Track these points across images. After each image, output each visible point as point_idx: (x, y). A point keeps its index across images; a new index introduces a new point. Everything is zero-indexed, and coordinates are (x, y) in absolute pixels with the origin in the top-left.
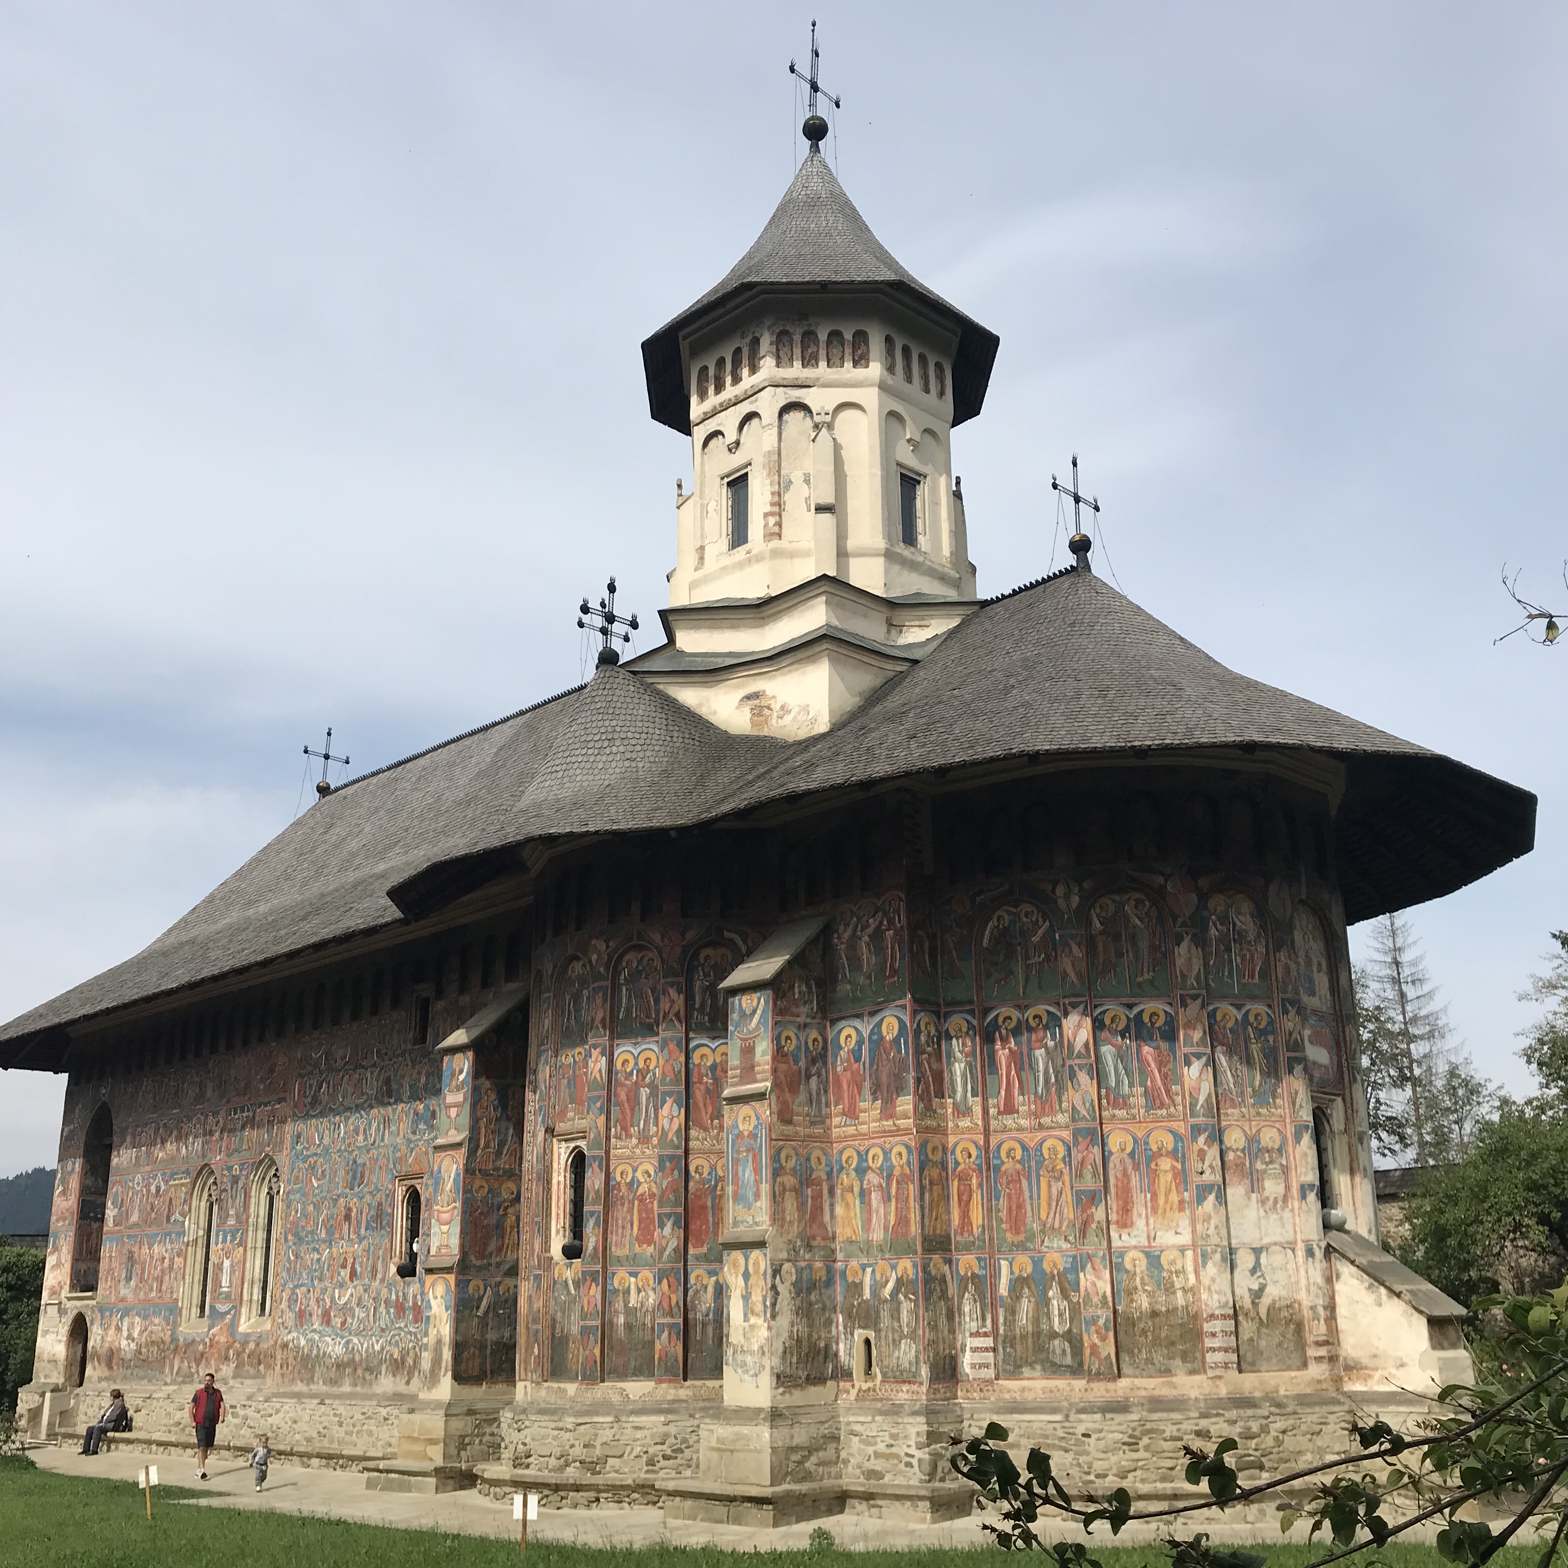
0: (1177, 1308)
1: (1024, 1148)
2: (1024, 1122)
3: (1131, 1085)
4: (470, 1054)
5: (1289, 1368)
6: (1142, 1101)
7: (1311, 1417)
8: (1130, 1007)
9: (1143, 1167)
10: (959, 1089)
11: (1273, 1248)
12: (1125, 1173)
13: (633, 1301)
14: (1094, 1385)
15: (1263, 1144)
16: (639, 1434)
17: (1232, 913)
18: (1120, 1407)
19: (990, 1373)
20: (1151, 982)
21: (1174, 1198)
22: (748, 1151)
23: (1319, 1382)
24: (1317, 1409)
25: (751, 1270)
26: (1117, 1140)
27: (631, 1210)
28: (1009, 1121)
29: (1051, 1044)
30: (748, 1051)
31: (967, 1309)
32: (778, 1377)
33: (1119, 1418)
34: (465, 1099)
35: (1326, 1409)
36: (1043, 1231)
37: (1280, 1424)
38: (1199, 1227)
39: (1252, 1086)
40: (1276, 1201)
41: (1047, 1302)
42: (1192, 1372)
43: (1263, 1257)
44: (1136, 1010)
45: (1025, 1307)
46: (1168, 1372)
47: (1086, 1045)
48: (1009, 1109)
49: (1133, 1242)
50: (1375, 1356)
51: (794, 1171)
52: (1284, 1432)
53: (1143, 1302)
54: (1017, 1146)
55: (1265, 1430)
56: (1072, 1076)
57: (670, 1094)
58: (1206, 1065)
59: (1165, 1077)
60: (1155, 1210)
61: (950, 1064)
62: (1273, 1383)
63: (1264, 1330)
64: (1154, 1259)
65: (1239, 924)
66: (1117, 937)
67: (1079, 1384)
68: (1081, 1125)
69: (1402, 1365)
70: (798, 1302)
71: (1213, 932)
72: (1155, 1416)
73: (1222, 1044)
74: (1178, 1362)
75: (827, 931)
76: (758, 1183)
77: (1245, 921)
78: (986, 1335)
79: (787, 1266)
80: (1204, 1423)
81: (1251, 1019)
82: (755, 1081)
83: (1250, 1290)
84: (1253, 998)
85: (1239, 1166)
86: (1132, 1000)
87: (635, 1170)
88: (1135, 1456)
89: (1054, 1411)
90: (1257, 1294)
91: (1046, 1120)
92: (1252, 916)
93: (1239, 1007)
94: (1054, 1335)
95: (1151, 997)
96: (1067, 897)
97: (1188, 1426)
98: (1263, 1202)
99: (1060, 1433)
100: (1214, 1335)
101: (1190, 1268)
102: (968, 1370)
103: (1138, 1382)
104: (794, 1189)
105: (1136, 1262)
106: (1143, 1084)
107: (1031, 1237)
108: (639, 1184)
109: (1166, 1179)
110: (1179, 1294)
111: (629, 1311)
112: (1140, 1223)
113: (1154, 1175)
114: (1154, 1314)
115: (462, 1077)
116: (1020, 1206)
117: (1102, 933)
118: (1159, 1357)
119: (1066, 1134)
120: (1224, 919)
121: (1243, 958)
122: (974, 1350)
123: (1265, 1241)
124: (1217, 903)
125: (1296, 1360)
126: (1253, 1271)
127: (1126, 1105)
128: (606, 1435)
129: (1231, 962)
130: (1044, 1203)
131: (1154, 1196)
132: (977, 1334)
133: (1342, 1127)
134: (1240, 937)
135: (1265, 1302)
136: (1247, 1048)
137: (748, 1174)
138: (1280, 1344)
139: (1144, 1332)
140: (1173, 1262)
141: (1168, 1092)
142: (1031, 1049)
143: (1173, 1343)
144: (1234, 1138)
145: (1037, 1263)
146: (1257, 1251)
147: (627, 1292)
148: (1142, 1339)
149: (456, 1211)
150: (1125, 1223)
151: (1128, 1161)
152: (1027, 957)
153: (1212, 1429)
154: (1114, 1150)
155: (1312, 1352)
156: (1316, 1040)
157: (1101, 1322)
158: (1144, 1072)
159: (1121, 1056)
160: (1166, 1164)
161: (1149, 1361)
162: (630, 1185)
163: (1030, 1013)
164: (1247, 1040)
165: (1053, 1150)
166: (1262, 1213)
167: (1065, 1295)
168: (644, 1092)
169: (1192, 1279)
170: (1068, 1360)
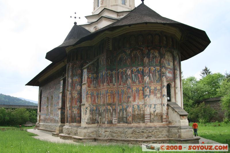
0: (141, 114)
1: (122, 90)
2: (122, 86)
3: (136, 80)
5: (159, 122)
6: (138, 82)
7: (161, 130)
8: (137, 68)
9: (138, 92)
10: (114, 82)
11: (158, 104)
12: (135, 93)
13: (75, 113)
14: (128, 125)
15: (157, 89)
16: (74, 130)
17: (154, 53)
18: (131, 128)
19: (116, 123)
20: (140, 64)
21: (142, 97)
23: (164, 125)
24: (162, 129)
25: (84, 108)
26: (134, 88)
28: (120, 86)
29: (125, 74)
30: (85, 77)
31: (113, 114)
32: (87, 123)
33: (130, 129)
34: (62, 86)
35: (163, 128)
36: (124, 102)
37: (155, 131)
38: (145, 101)
39: (156, 80)
40: (159, 97)
41: (123, 113)
42: (143, 123)
43: (156, 106)
44: (138, 68)
45: (121, 113)
46: (139, 123)
47: (130, 74)
48: (120, 85)
49: (135, 104)
50: (173, 121)
51: (90, 94)
52: (156, 132)
53: (136, 113)
54: (121, 90)
55: (152, 131)
56: (128, 79)
57: (79, 84)
58: (148, 76)
59: (141, 79)
60: (139, 99)
61: (113, 78)
62: (156, 124)
63: (155, 117)
64: (138, 106)
65: (155, 55)
66: (136, 57)
67: (126, 124)
68: (129, 86)
69: (176, 122)
70: (90, 112)
71: (151, 56)
72: (136, 129)
73: (151, 73)
74: (141, 121)
75: (98, 60)
77: (157, 54)
78: (116, 117)
79: (88, 108)
80: (143, 130)
81: (157, 69)
82: (85, 82)
83: (153, 111)
84: (157, 66)
85: (153, 92)
86: (137, 67)
87: (75, 95)
88: (132, 135)
89: (123, 128)
90: (155, 111)
91: (125, 86)
92: (158, 53)
93: (155, 68)
94: (124, 117)
95: (140, 66)
96: (128, 51)
97: (141, 131)
98: (157, 98)
99: (123, 131)
100: (146, 117)
101: (144, 107)
102: (113, 122)
103: (135, 124)
104: (90, 97)
105: (136, 107)
106: (138, 80)
107: (122, 103)
109: (141, 94)
110: (142, 111)
111: (74, 114)
112: (137, 101)
113: (139, 94)
114: (138, 114)
115: (62, 84)
116: (121, 99)
117: (133, 57)
118: (138, 121)
119: (127, 88)
120: (153, 54)
121: (156, 60)
122: (114, 119)
123: (156, 103)
124: (152, 51)
125: (160, 121)
126: (154, 108)
127: (136, 83)
128: (70, 130)
129: (154, 60)
130: (124, 98)
131: (139, 97)
132: (115, 117)
133: (174, 86)
134: (156, 57)
135: (156, 113)
136: (156, 74)
137: (84, 95)
138: (158, 119)
139: (136, 117)
140: (141, 107)
141: (142, 81)
142: (123, 75)
143: (140, 119)
144: (152, 88)
145: (123, 107)
146: (155, 105)
147: (74, 111)
148: (136, 118)
150: (134, 101)
151: (135, 91)
152: (123, 62)
153: (144, 131)
154: (133, 90)
155: (164, 120)
156: (169, 72)
157: (130, 115)
158: (139, 78)
159: (135, 76)
160: (141, 92)
161: (137, 121)
162: (74, 97)
163: (123, 70)
164: (156, 73)
165: (125, 90)
166: (156, 99)
167: (126, 112)
168: (76, 84)
169: (144, 109)
170: (126, 121)
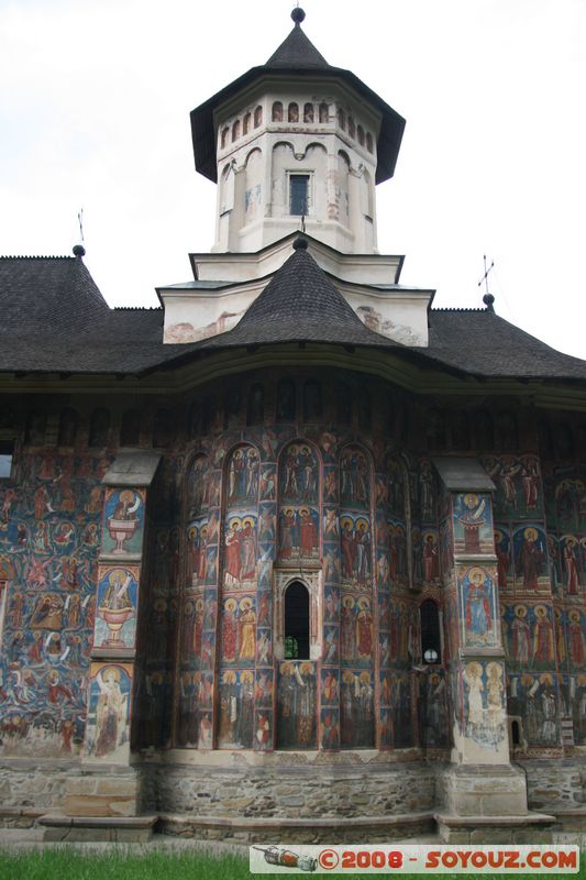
2: (581, 601)
4: (143, 494)
19: (572, 742)
22: (479, 597)
25: (489, 674)
27: (354, 628)
30: (472, 533)
34: (137, 527)
45: (585, 704)
57: (383, 552)
76: (489, 618)
78: (569, 720)
82: (480, 552)
87: (356, 601)
108: (360, 611)
115: (131, 510)
128: (357, 788)
132: (564, 719)
137: (480, 612)
149: (130, 615)
162: (353, 611)
163: (583, 540)
